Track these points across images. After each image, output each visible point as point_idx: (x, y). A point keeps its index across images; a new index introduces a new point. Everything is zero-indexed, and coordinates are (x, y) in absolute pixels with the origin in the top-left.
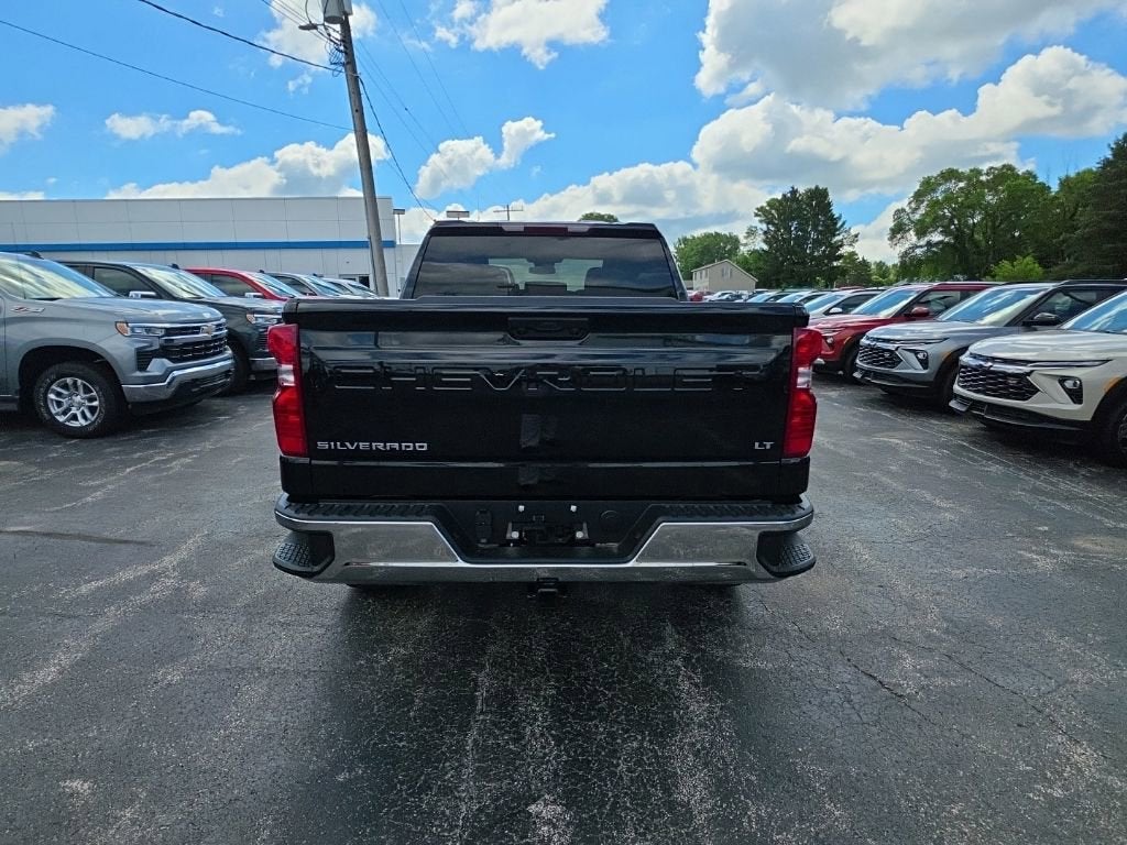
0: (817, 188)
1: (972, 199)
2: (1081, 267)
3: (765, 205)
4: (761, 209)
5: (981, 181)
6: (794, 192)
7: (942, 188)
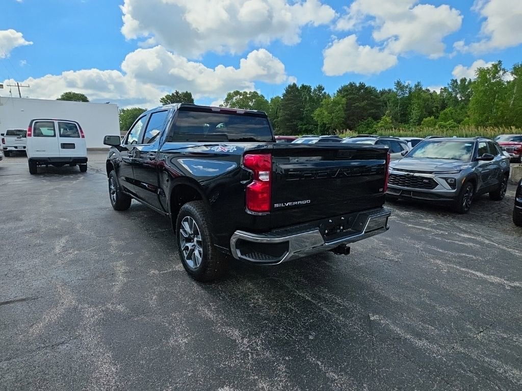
0: (187, 92)
1: (245, 103)
2: (281, 131)
3: (165, 97)
4: (163, 99)
5: (247, 97)
6: (177, 93)
7: (235, 98)
